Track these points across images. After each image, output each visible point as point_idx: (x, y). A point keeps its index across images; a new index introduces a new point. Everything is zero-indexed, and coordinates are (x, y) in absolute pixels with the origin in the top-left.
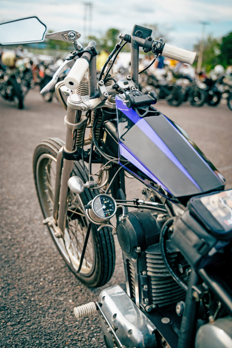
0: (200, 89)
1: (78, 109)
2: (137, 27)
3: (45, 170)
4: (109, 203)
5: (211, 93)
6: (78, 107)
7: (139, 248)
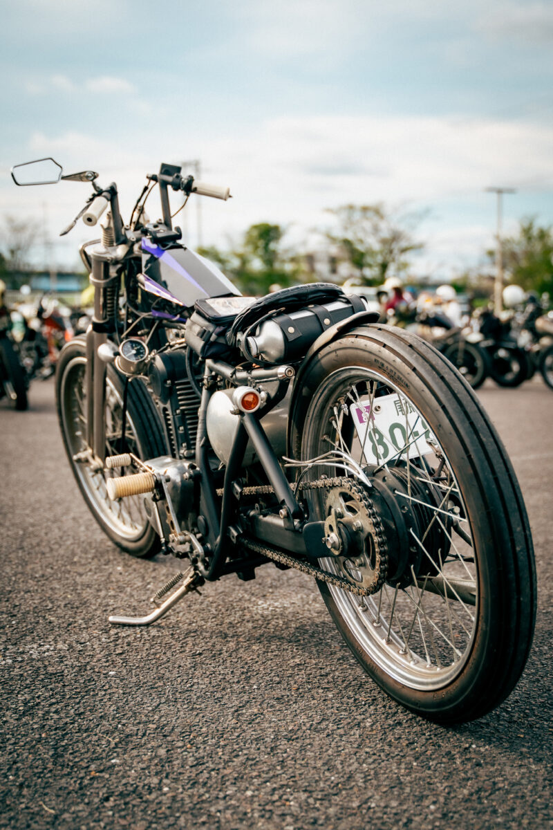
0: (467, 343)
1: (105, 260)
2: (164, 166)
3: (74, 392)
4: (140, 349)
5: (502, 353)
6: (103, 258)
7: (169, 382)
